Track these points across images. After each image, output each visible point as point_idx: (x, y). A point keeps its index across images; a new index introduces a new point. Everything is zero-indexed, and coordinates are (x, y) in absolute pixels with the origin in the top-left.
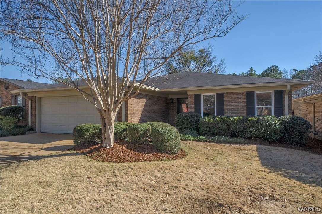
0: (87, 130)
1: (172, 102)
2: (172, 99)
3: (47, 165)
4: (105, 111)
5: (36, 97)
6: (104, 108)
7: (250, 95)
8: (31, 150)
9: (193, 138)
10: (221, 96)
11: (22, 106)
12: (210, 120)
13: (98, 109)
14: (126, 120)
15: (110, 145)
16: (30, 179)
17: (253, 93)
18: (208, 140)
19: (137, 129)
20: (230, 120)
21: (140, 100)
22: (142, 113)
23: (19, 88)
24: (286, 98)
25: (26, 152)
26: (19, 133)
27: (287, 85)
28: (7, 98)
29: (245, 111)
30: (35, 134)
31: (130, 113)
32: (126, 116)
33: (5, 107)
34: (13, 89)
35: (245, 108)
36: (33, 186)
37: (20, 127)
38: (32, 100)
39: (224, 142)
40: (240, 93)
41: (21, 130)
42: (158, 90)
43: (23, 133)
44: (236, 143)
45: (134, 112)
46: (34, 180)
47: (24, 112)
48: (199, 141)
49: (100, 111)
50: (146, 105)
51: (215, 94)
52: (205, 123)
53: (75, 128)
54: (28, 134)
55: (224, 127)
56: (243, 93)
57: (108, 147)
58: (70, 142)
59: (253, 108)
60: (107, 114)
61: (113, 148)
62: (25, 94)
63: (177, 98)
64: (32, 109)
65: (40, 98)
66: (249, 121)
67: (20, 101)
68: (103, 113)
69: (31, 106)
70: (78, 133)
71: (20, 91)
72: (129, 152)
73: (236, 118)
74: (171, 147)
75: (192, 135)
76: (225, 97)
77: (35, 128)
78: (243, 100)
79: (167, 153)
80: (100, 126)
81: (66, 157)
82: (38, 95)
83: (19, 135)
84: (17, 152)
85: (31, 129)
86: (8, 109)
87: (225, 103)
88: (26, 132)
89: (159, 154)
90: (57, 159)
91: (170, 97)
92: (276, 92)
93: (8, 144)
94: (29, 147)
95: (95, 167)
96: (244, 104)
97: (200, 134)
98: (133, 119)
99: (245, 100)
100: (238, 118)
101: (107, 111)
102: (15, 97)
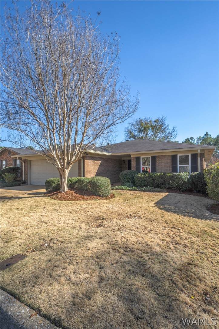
0: (53, 182)
1: (124, 163)
2: (124, 160)
3: (24, 201)
4: (61, 169)
5: (27, 160)
6: (60, 167)
7: (174, 157)
8: (18, 194)
9: (128, 188)
10: (154, 158)
11: (19, 166)
12: (141, 175)
13: (57, 168)
14: (84, 176)
15: (64, 191)
16: (13, 207)
17: (176, 156)
18: (137, 190)
19: (82, 181)
20: (155, 175)
21: (96, 161)
22: (97, 171)
23: (17, 154)
24: (199, 159)
25: (15, 195)
26: (16, 185)
27: (198, 150)
28: (10, 161)
29: (171, 169)
30: (27, 186)
31: (87, 171)
32: (84, 173)
33: (8, 167)
34: (14, 154)
35: (171, 167)
36: (14, 210)
37: (18, 181)
38: (24, 162)
39: (149, 191)
40: (167, 156)
41: (18, 183)
42: (109, 154)
43: (19, 185)
44: (157, 192)
45: (90, 170)
46: (15, 207)
47: (21, 171)
48: (132, 190)
49: (58, 169)
50: (100, 165)
51: (150, 157)
52: (138, 178)
53: (47, 181)
54: (23, 185)
55: (151, 180)
56: (169, 156)
57: (63, 192)
58: (44, 191)
59: (176, 167)
60: (62, 171)
61: (66, 193)
62: (20, 158)
63: (128, 160)
64: (25, 168)
65: (30, 161)
66: (167, 176)
67: (18, 162)
68: (60, 170)
69: (25, 167)
70: (48, 184)
71: (17, 156)
72: (76, 195)
73: (158, 174)
74: (102, 192)
75: (128, 186)
76: (157, 159)
77: (26, 182)
78: (169, 161)
79: (100, 196)
80: (59, 179)
81: (37, 198)
82: (29, 159)
83: (16, 186)
84: (10, 195)
85: (25, 182)
86: (10, 168)
87: (157, 163)
88: (21, 184)
89: (94, 197)
90: (32, 199)
91: (123, 159)
92: (192, 155)
93: (6, 191)
94: (18, 193)
95: (51, 203)
96: (170, 164)
97: (135, 186)
98: (89, 175)
99: (171, 161)
100: (160, 174)
101: (62, 169)
102: (15, 160)
